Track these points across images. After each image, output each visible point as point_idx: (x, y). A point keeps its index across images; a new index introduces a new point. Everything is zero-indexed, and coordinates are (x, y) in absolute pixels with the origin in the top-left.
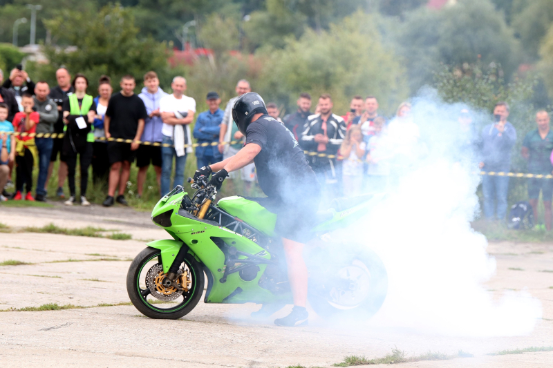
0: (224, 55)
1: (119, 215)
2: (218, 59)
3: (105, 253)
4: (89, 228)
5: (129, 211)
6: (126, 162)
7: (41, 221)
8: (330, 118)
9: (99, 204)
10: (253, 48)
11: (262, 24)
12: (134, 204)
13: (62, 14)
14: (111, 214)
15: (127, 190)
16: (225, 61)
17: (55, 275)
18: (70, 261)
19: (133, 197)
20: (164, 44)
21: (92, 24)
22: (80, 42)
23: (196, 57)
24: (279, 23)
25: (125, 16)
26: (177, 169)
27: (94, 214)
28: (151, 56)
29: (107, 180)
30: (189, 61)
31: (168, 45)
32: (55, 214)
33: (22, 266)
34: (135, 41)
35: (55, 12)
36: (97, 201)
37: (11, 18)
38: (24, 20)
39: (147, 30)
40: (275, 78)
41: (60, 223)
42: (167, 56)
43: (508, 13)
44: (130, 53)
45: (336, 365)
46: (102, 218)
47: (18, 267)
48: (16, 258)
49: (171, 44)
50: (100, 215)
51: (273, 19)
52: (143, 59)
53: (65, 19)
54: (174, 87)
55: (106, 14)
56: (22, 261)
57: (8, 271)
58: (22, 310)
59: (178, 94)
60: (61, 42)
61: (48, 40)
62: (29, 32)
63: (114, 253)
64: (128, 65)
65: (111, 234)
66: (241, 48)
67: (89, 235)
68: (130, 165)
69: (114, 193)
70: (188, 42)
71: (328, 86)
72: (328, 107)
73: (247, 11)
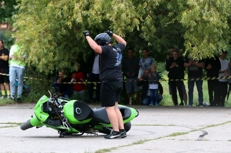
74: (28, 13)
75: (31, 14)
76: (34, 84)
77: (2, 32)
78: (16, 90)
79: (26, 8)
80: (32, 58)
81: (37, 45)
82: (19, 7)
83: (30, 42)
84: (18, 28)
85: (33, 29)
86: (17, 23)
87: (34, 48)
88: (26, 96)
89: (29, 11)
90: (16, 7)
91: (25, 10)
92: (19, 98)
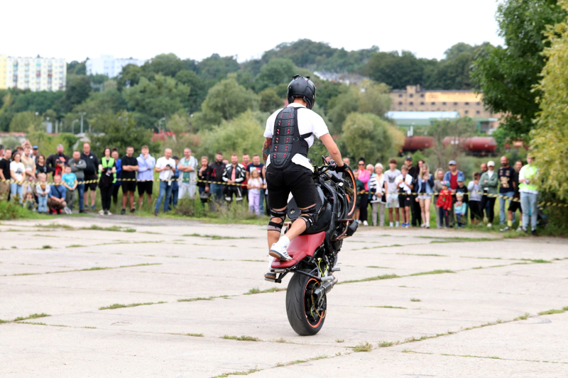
0: (181, 135)
1: (129, 219)
2: (177, 137)
3: (122, 240)
4: (114, 227)
5: (134, 217)
7: (89, 224)
8: (237, 166)
10: (196, 131)
11: (200, 118)
13: (97, 116)
14: (125, 219)
16: (181, 138)
17: (98, 251)
18: (105, 244)
20: (149, 130)
21: (112, 121)
22: (106, 131)
23: (166, 136)
24: (208, 117)
25: (130, 117)
27: (116, 219)
28: (143, 136)
30: (163, 138)
31: (151, 131)
32: (95, 220)
34: (134, 129)
35: (94, 115)
37: (71, 120)
38: (77, 121)
39: (140, 123)
40: (207, 146)
41: (99, 224)
42: (150, 136)
43: (325, 109)
44: (132, 136)
45: (245, 294)
46: (120, 221)
47: (78, 248)
48: (76, 243)
49: (153, 130)
51: (205, 115)
52: (139, 138)
53: (99, 118)
55: (120, 115)
56: (79, 244)
57: (73, 250)
58: (81, 270)
60: (96, 131)
61: (90, 130)
62: (80, 126)
63: (127, 239)
64: (131, 141)
65: (125, 229)
66: (189, 131)
67: (114, 230)
68: (134, 193)
70: (161, 129)
71: (234, 149)
72: (236, 160)
73: (191, 112)
74: (549, 129)
75: (552, 129)
76: (552, 213)
77: (515, 150)
78: (530, 221)
79: (547, 122)
80: (552, 182)
81: (559, 167)
82: (538, 121)
83: (549, 163)
84: (536, 147)
85: (553, 148)
86: (535, 140)
87: (555, 170)
88: (543, 228)
89: (550, 125)
90: (534, 121)
91: (544, 125)
92: (535, 231)
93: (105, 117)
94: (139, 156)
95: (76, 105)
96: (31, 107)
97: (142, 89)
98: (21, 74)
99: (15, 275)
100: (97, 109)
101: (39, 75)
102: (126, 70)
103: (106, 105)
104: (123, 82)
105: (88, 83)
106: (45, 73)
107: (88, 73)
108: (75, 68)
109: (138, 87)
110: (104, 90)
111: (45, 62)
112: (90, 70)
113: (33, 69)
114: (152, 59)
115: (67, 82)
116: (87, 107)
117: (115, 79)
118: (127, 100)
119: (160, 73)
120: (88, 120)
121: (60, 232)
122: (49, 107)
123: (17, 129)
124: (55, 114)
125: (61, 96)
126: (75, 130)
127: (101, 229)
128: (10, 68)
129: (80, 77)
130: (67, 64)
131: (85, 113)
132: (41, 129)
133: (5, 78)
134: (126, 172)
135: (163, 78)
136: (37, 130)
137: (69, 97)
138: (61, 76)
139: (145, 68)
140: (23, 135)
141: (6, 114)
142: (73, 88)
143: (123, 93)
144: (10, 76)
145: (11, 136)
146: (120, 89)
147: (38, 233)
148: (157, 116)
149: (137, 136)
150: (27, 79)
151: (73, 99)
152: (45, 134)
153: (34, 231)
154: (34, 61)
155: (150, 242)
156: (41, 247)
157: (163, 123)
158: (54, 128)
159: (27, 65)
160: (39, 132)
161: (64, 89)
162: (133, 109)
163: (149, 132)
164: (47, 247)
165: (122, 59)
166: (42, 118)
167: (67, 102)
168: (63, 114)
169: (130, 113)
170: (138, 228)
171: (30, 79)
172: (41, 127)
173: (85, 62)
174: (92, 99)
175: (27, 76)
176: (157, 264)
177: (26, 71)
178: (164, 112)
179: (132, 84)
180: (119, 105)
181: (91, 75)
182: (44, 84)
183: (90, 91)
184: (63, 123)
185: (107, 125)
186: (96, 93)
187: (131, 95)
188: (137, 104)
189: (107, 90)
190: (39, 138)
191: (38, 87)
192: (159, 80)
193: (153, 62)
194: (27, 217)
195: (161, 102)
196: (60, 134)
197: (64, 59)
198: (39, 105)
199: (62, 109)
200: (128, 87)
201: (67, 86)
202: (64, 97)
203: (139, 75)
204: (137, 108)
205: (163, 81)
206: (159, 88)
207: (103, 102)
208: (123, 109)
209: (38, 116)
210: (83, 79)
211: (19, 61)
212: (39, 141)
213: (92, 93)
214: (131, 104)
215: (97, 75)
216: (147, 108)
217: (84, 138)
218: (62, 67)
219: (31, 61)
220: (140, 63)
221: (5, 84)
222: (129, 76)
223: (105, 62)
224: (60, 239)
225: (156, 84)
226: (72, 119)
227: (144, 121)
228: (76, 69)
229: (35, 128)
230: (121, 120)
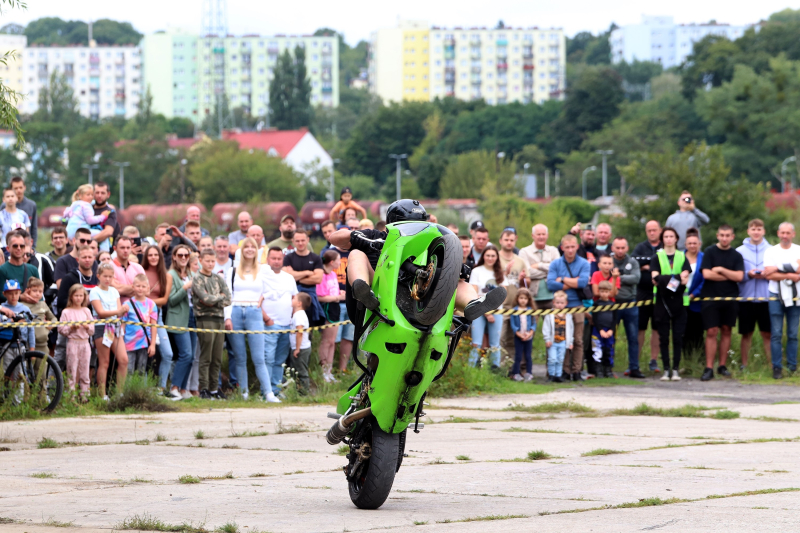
1: (722, 389)
3: (710, 436)
4: (688, 407)
5: (734, 384)
6: (726, 327)
7: (631, 402)
9: (696, 378)
12: (740, 375)
13: (639, 158)
14: (712, 389)
15: (729, 359)
17: (654, 463)
18: (669, 446)
19: (737, 367)
20: (760, 185)
21: (674, 168)
22: (661, 189)
25: (715, 156)
26: (789, 332)
27: (692, 390)
28: (746, 200)
29: (704, 348)
30: (791, 204)
31: (765, 188)
32: (646, 393)
33: (613, 456)
34: (725, 185)
35: (632, 154)
36: (694, 374)
37: (579, 167)
38: (593, 168)
39: (737, 172)
41: (654, 402)
42: (764, 199)
44: (720, 199)
46: (702, 394)
47: (609, 456)
48: (606, 446)
49: (769, 184)
50: (700, 391)
52: (737, 204)
53: (643, 163)
54: (780, 235)
55: (691, 154)
56: (612, 448)
57: (598, 462)
58: (619, 507)
59: (786, 244)
60: (636, 191)
61: (623, 189)
62: (600, 181)
63: (721, 435)
64: (720, 213)
65: (715, 412)
67: (689, 416)
68: (730, 330)
69: (713, 364)
70: (788, 182)
93: (657, 158)
94: (741, 244)
95: (589, 134)
96: (488, 140)
97: (741, 91)
98: (462, 66)
99: (469, 520)
100: (638, 140)
101: (502, 67)
102: (701, 49)
103: (658, 132)
104: (695, 77)
105: (616, 82)
106: (516, 62)
107: (616, 60)
108: (586, 50)
109: (730, 88)
110: (652, 98)
111: (517, 36)
112: (621, 52)
113: (489, 54)
114: (762, 22)
115: (569, 83)
116: (616, 137)
117: (678, 70)
118: (706, 118)
119: (782, 55)
120: (618, 167)
121: (565, 422)
122: (529, 139)
123: (457, 190)
124: (541, 156)
125: (555, 114)
126: (589, 190)
127: (659, 413)
128: (438, 54)
129: (596, 69)
130: (567, 41)
131: (610, 152)
132: (511, 191)
133: (426, 77)
134: (710, 282)
135: (789, 64)
136: (502, 193)
137: (572, 116)
138: (554, 68)
139: (747, 42)
140: (470, 203)
141: (432, 158)
142: (582, 96)
143: (696, 101)
144: (437, 71)
145: (444, 207)
146: (689, 94)
147: (517, 424)
148: (778, 152)
149: (733, 200)
150: (475, 79)
151: (582, 120)
152: (521, 201)
153: (507, 420)
154: (491, 36)
155: (772, 440)
156: (524, 456)
157: (790, 169)
158: (540, 186)
159: (477, 46)
160: (507, 197)
161: (562, 97)
162: (720, 139)
163: (758, 190)
164: (537, 456)
165: (693, 25)
166: (514, 165)
167: (569, 128)
168: (561, 155)
169: (715, 147)
170: (745, 410)
171: (483, 77)
172: (510, 185)
173: (608, 34)
174: (627, 119)
175: (476, 71)
176: (792, 489)
177: (474, 59)
178: (793, 143)
179: (717, 82)
180: (689, 129)
181: (623, 64)
182: (516, 88)
183: (620, 101)
184: (561, 175)
185: (662, 177)
186: (636, 104)
187: (715, 108)
188: (731, 128)
189: (660, 96)
190: (509, 210)
191: (501, 94)
192: (779, 71)
193: (763, 30)
194: (490, 389)
195: (784, 120)
196: (556, 199)
197: (561, 29)
198: (505, 135)
199: (559, 144)
200: (708, 87)
201: (567, 92)
202: (562, 115)
203: (731, 59)
204: (729, 136)
205: (790, 73)
206: (780, 88)
207: (651, 125)
208: (699, 138)
209: (505, 160)
210: (604, 75)
211: (458, 35)
212: (508, 217)
213: (626, 106)
214: (716, 127)
215: (636, 63)
216: (754, 135)
217: (611, 206)
218: (555, 47)
219: (484, 36)
220: (734, 34)
221: (426, 89)
222: (710, 64)
223: (653, 33)
224: (566, 438)
225: (773, 80)
226: (582, 164)
227: (746, 166)
228: (587, 53)
229: (498, 186)
230: (694, 163)
